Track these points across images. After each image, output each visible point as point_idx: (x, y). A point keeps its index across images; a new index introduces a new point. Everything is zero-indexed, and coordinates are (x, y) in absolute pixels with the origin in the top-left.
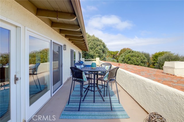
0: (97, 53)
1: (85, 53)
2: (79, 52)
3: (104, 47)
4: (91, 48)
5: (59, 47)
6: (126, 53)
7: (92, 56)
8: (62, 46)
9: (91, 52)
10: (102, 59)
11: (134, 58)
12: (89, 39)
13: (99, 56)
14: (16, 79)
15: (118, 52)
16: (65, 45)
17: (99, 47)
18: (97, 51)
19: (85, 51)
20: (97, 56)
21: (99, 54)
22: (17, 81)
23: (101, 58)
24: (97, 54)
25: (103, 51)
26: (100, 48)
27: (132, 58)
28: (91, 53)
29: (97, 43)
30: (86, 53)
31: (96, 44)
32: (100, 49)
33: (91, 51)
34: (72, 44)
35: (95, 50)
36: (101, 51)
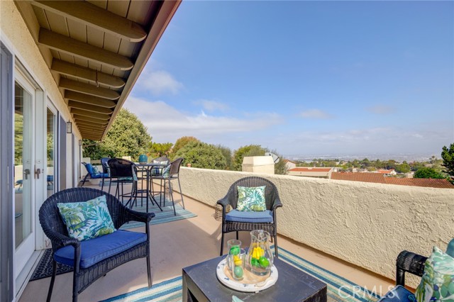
0: (123, 145)
1: (90, 144)
2: (80, 141)
3: (140, 131)
6: (189, 148)
7: (111, 152)
11: (203, 158)
13: (129, 152)
15: (171, 145)
16: (69, 123)
17: (128, 130)
18: (125, 140)
19: (91, 141)
20: (125, 153)
21: (129, 147)
24: (126, 149)
25: (139, 142)
26: (132, 134)
27: (199, 158)
28: (107, 145)
29: (124, 123)
30: (94, 146)
31: (121, 123)
32: (132, 136)
33: (108, 139)
35: (118, 139)
36: (135, 141)
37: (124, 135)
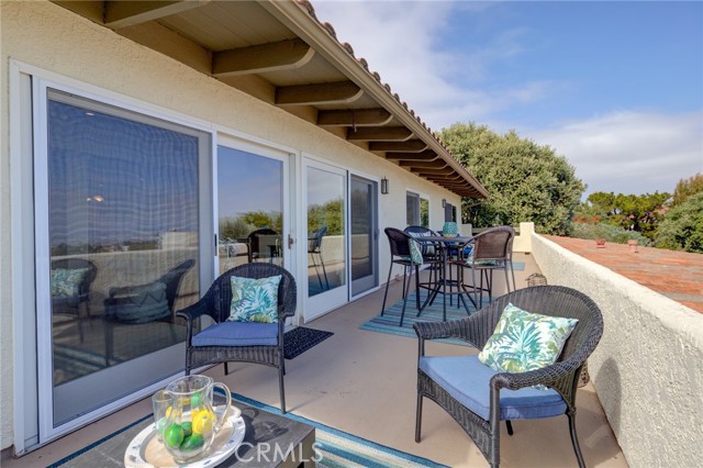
0: (524, 204)
1: (473, 204)
2: (444, 200)
3: (563, 177)
4: (501, 186)
5: (369, 186)
7: (504, 215)
8: (376, 183)
9: (499, 202)
10: (550, 227)
12: (491, 149)
13: (535, 215)
14: (291, 241)
15: (666, 196)
16: (384, 181)
17: (533, 178)
18: (526, 194)
19: (475, 199)
20: (527, 216)
21: (535, 207)
22: (292, 246)
23: (543, 224)
24: (528, 210)
25: (557, 196)
26: (540, 182)
28: (497, 205)
29: (524, 165)
30: (479, 207)
31: (518, 167)
32: (539, 186)
33: (499, 195)
34: (414, 176)
35: (514, 194)
36: (545, 195)
37: (523, 187)
